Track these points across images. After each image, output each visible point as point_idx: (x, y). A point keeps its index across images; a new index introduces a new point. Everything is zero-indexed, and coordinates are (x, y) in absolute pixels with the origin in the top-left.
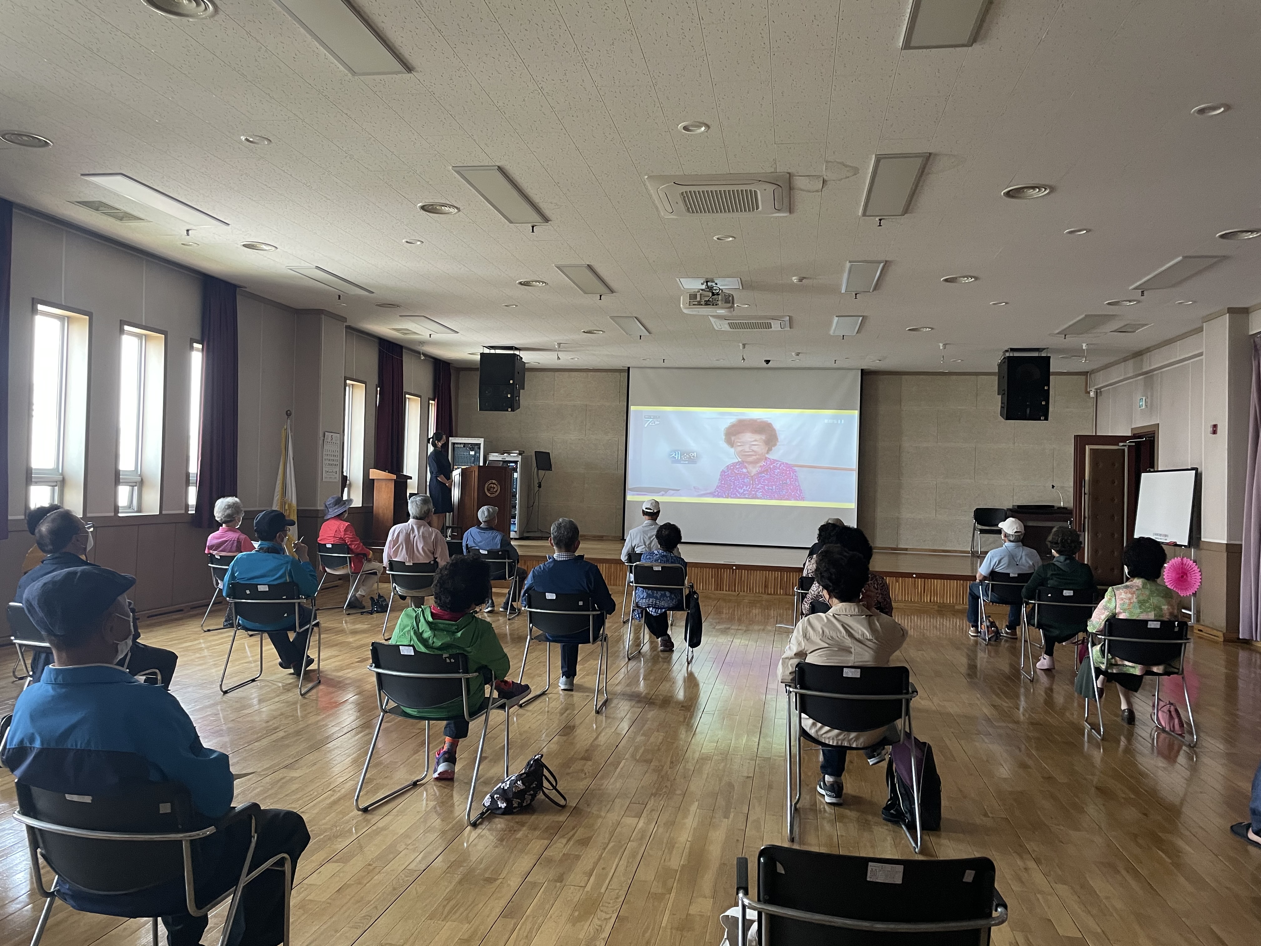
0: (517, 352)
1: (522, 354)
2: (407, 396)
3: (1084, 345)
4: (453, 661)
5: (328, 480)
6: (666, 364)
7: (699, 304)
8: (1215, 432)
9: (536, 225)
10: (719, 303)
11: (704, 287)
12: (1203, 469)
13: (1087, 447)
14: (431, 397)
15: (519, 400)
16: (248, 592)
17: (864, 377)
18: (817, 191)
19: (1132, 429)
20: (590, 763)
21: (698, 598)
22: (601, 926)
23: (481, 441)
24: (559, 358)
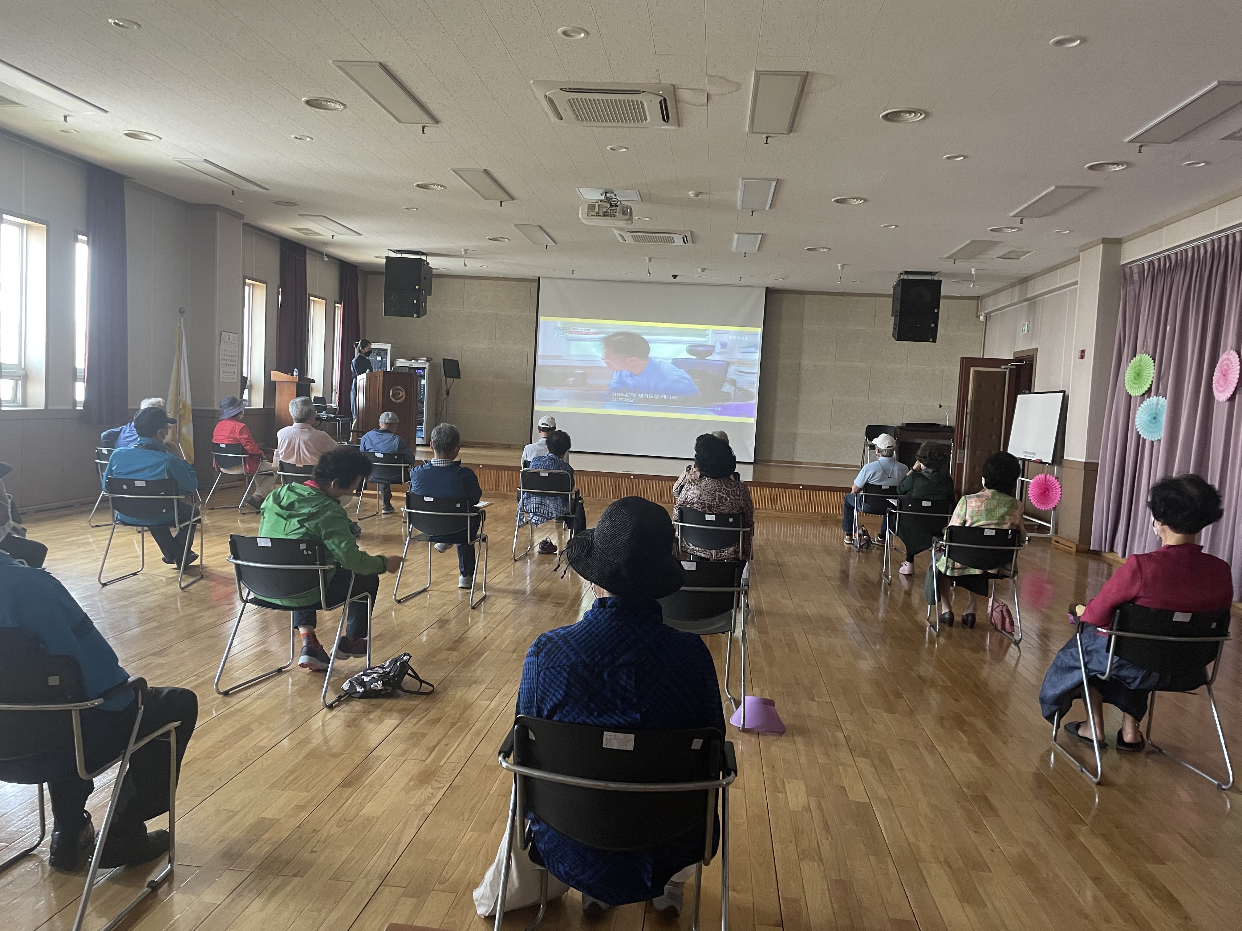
0: (424, 258)
1: (429, 259)
2: (311, 298)
3: (973, 270)
4: (310, 552)
5: (226, 380)
6: (575, 276)
7: (598, 215)
8: (1082, 357)
9: (426, 126)
10: (617, 214)
11: (603, 198)
12: (1069, 392)
13: (972, 369)
14: (337, 300)
15: (425, 306)
16: (125, 487)
17: (768, 294)
18: (703, 105)
19: (1015, 353)
20: (455, 653)
21: (582, 504)
22: (432, 794)
23: (388, 347)
24: (465, 265)
